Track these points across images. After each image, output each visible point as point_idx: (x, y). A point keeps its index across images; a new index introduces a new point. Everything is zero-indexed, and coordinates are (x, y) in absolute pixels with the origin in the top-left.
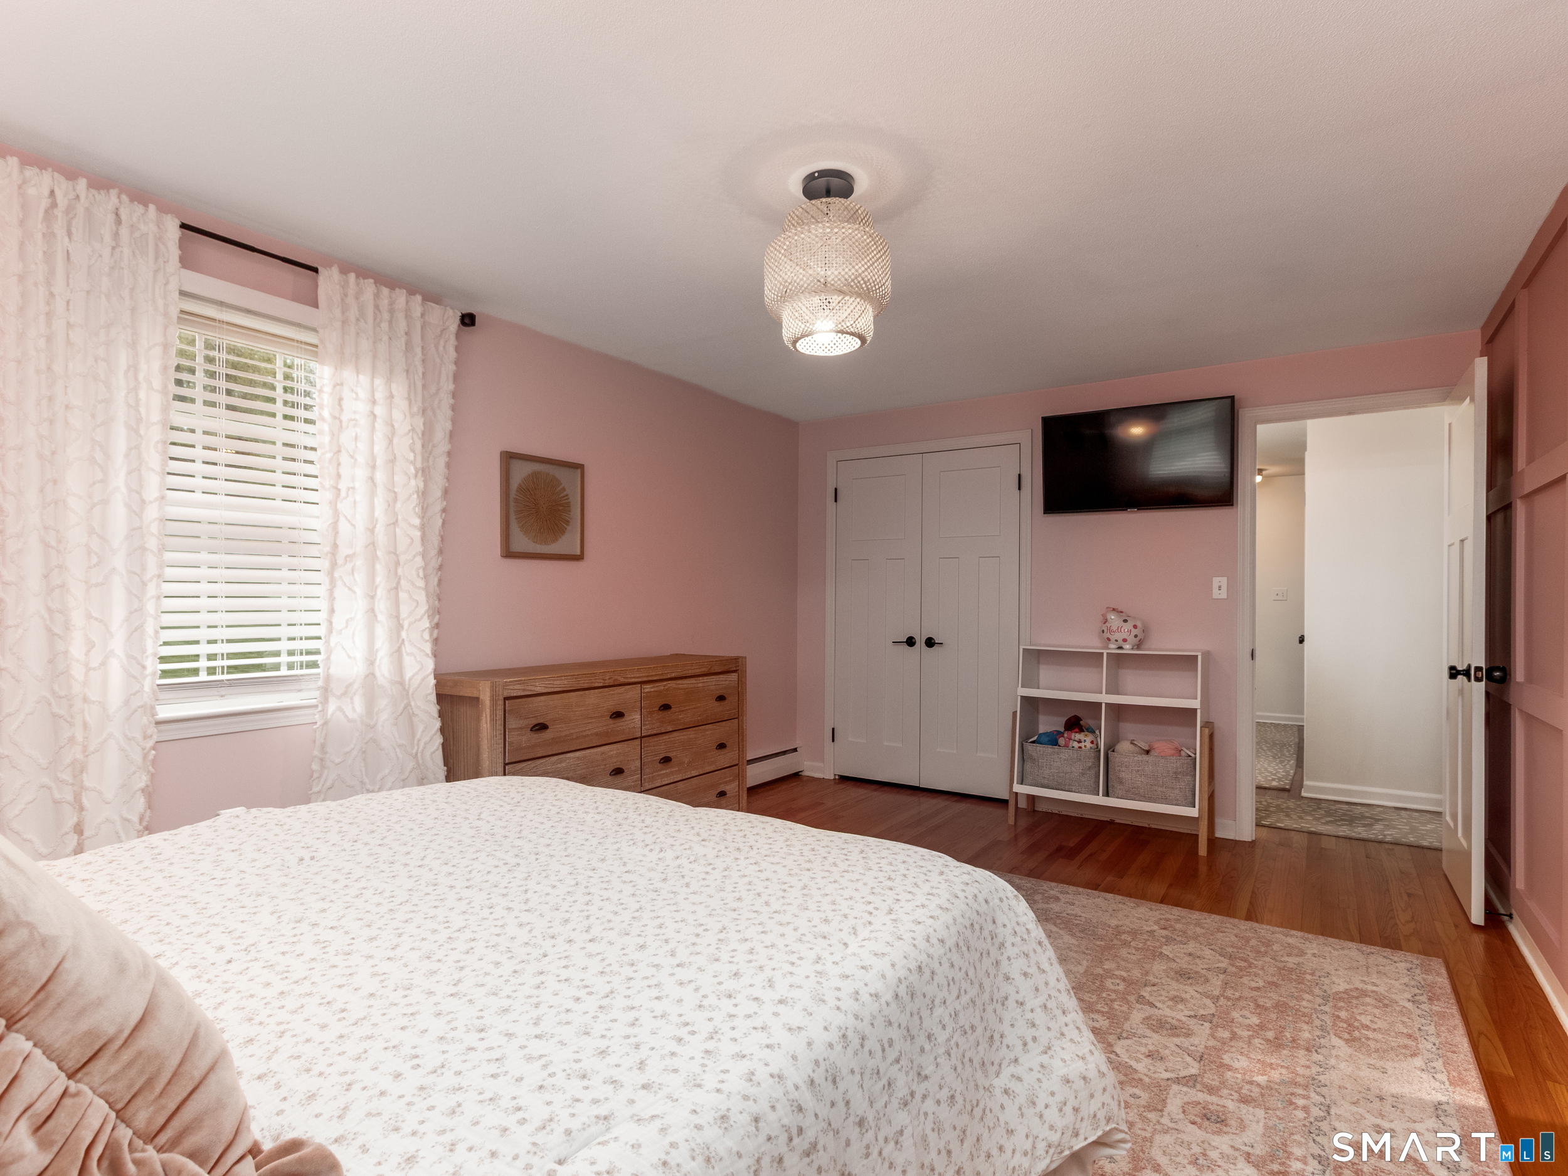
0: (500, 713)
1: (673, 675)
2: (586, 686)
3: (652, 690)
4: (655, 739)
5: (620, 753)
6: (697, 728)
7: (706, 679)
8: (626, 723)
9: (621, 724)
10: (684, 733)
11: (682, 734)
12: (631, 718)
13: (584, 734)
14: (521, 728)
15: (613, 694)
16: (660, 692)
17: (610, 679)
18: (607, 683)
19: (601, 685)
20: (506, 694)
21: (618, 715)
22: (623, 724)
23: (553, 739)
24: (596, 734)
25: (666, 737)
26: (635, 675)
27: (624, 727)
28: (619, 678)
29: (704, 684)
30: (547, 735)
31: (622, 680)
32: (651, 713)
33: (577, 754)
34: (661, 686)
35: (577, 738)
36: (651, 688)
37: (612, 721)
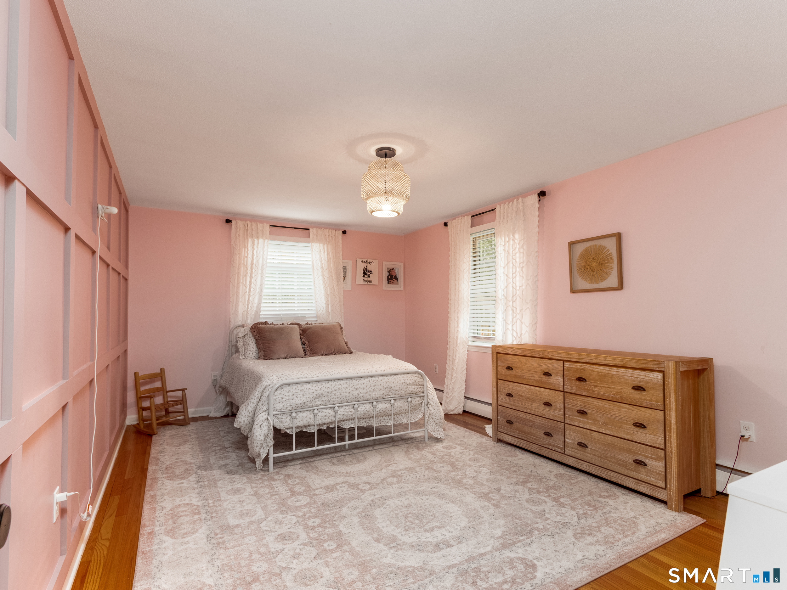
0: (495, 358)
1: (588, 361)
2: (530, 355)
3: (571, 366)
4: (574, 396)
5: (550, 395)
6: (612, 402)
7: (620, 370)
8: (553, 380)
9: (548, 379)
10: (599, 401)
11: (596, 401)
12: (558, 378)
13: (529, 378)
14: (502, 366)
15: (545, 363)
16: (578, 369)
17: (542, 354)
18: (541, 356)
19: (538, 356)
20: (497, 351)
21: (547, 374)
22: (550, 380)
23: (515, 375)
24: (536, 380)
25: (583, 398)
26: (559, 355)
27: (551, 382)
28: (548, 355)
29: (618, 373)
30: (512, 372)
31: (550, 356)
32: (570, 380)
33: (526, 386)
34: (578, 366)
35: (525, 378)
36: (571, 365)
37: (544, 377)
